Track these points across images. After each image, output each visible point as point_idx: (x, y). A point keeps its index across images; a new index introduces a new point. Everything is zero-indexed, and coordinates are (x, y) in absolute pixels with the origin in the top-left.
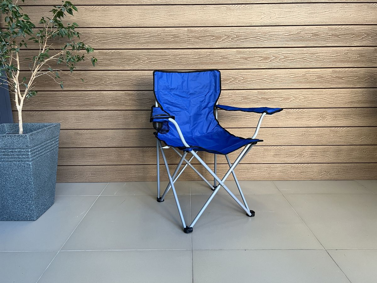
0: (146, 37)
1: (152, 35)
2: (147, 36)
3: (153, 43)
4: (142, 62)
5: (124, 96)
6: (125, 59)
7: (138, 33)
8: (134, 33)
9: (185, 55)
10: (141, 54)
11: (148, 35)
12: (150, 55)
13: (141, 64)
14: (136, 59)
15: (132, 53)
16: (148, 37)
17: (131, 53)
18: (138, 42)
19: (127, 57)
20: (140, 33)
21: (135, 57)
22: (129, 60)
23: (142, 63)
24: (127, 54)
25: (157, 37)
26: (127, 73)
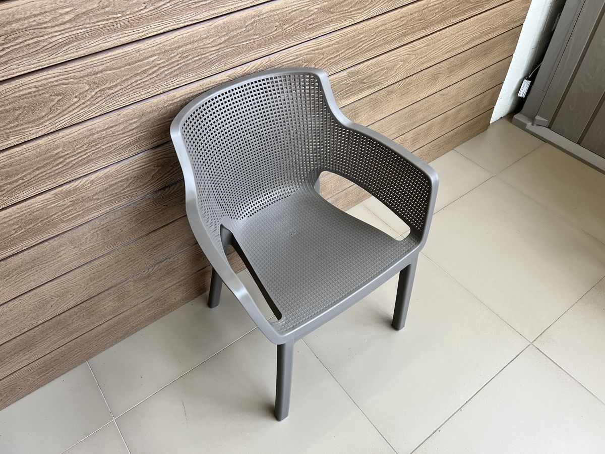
0: (64, 23)
1: (79, 11)
2: (67, 18)
3: (93, 36)
4: (76, 100)
5: (52, 203)
6: (14, 109)
7: (30, 17)
8: (16, 21)
9: (193, 42)
10: (64, 79)
11: (67, 13)
12: (96, 73)
13: (73, 107)
14: (52, 100)
15: (35, 87)
16: (70, 21)
17: (29, 88)
18: (42, 44)
19: (23, 103)
20: (35, 16)
21: (48, 95)
22: (32, 108)
23: (78, 104)
24: (17, 94)
25: (101, 15)
26: (39, 146)
